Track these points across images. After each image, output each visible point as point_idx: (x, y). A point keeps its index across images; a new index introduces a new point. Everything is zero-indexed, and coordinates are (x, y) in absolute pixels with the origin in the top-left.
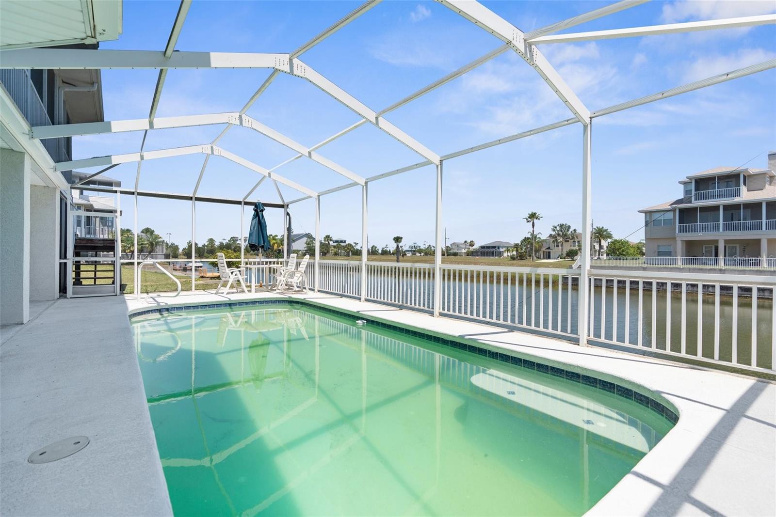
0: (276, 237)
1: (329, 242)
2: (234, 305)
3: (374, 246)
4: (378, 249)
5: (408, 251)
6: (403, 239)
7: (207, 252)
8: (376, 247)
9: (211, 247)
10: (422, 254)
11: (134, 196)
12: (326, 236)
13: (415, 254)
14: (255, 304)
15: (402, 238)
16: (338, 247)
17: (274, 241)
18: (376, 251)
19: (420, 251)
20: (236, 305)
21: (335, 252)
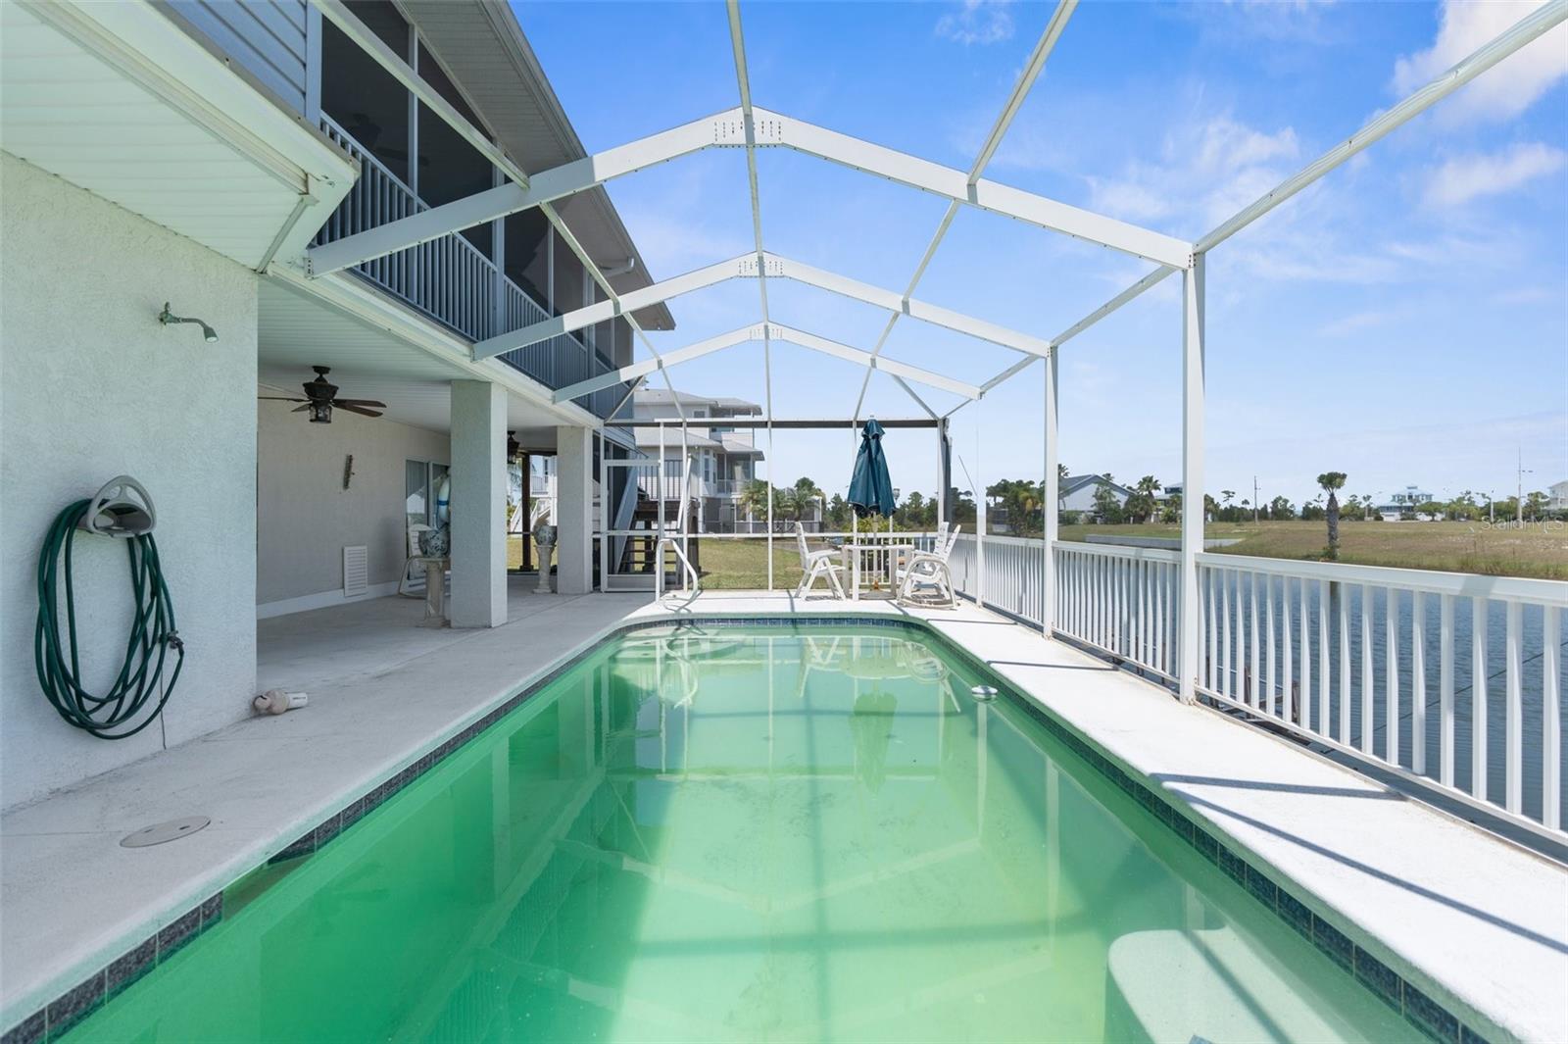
0: (1031, 486)
1: (1150, 493)
2: (801, 623)
3: (1280, 498)
4: (1292, 506)
5: (1389, 509)
6: (1346, 480)
7: (909, 518)
8: (1286, 501)
9: (916, 508)
10: (1439, 517)
11: (682, 429)
12: (1144, 479)
13: (1413, 518)
14: (840, 623)
15: (1344, 476)
16: (1174, 502)
17: (1026, 494)
18: (1287, 510)
19: (1431, 509)
20: (805, 623)
21: (1167, 515)
